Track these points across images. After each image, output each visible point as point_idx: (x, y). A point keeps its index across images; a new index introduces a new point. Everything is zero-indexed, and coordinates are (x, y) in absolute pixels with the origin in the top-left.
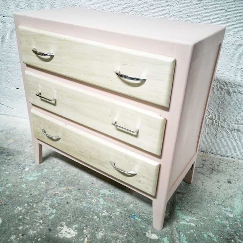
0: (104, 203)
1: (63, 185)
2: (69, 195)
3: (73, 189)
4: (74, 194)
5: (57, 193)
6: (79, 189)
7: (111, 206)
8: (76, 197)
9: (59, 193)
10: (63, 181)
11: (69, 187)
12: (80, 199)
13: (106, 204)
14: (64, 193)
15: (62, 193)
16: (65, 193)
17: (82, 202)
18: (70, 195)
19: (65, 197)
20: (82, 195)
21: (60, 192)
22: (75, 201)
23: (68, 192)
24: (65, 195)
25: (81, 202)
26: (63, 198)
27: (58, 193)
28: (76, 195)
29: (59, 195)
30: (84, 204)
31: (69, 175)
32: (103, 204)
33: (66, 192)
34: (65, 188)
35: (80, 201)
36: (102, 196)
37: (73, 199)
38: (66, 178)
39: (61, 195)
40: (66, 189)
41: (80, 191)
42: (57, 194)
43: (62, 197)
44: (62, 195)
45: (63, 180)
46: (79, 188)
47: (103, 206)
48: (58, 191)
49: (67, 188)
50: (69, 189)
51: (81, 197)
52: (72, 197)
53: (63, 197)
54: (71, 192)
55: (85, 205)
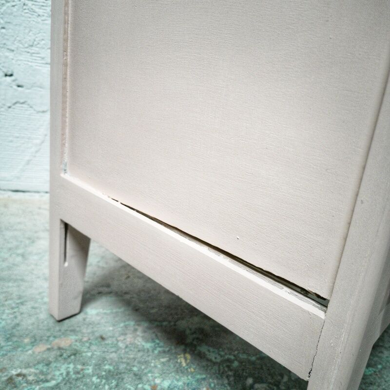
0: (221, 356)
1: (27, 341)
2: (72, 366)
3: (78, 344)
4: (91, 357)
5: (14, 372)
6: (103, 338)
7: (253, 358)
8: (107, 367)
9: (24, 371)
10: (19, 328)
11: (57, 341)
12: (130, 370)
13: (232, 357)
14: (48, 364)
15: (40, 366)
16: (53, 365)
17: (144, 379)
18: (79, 367)
19: (61, 378)
20: (126, 353)
21: (28, 366)
22: (114, 383)
23: (65, 359)
24: (57, 373)
25: (140, 379)
26: (57, 386)
27: (19, 371)
28: (104, 359)
29: (30, 378)
30: (158, 381)
31: (29, 305)
32: (223, 362)
33: (56, 360)
34: (41, 348)
35: (135, 375)
36: (197, 338)
37: (100, 377)
38: (25, 316)
39: (42, 377)
40: (48, 349)
41: (109, 341)
42: (18, 375)
43: (47, 381)
44: (42, 373)
45: (18, 325)
46: (97, 334)
47: (228, 367)
48: (17, 363)
49: (49, 346)
50: (59, 348)
51: (124, 360)
52: (90, 370)
53: (53, 383)
54: (75, 353)
55: (166, 384)
